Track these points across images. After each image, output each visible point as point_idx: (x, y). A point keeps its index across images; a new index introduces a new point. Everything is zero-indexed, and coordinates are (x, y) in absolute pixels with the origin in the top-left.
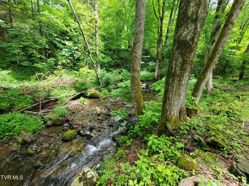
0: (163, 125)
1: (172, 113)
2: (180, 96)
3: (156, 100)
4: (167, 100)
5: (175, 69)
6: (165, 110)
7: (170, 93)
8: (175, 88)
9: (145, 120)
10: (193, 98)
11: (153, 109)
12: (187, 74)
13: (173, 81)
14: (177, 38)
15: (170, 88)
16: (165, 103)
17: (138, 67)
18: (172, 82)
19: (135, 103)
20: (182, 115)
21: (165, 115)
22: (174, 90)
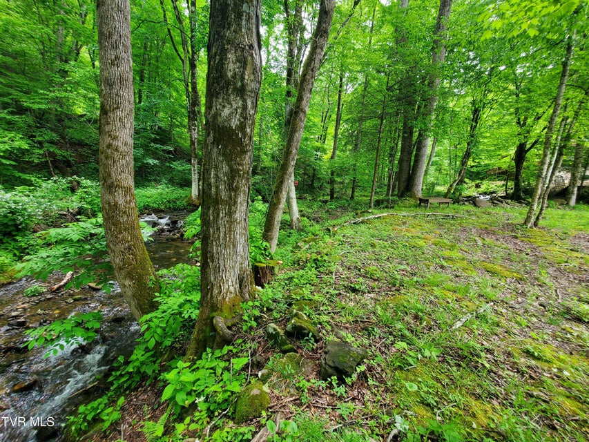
0: (206, 324)
1: (224, 288)
2: (235, 246)
4: (209, 260)
5: (217, 187)
6: (208, 285)
7: (214, 243)
8: (223, 230)
9: (161, 325)
10: (265, 244)
11: (183, 285)
12: (242, 199)
13: (215, 215)
14: (211, 120)
15: (211, 230)
16: (206, 268)
18: (214, 217)
20: (246, 286)
21: (209, 296)
22: (221, 235)
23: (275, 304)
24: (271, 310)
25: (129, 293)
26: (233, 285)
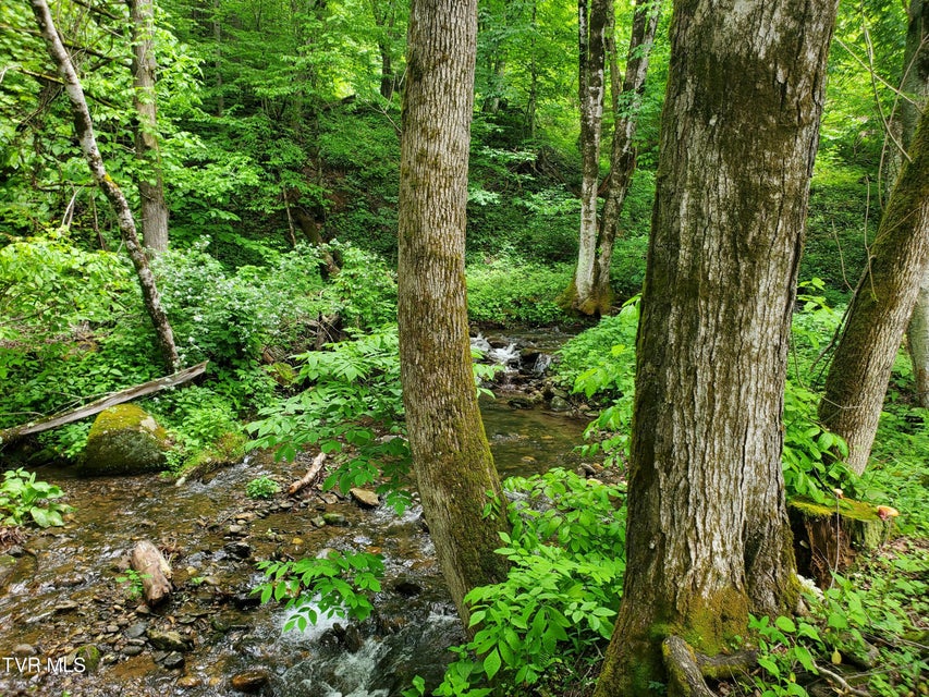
0: (638, 651)
1: (699, 555)
2: (739, 431)
4: (657, 465)
5: (696, 245)
6: (649, 538)
7: (676, 415)
8: (703, 377)
9: (515, 622)
10: (829, 439)
11: (566, 531)
12: (772, 281)
13: (684, 330)
14: (690, 44)
15: (670, 376)
16: (646, 487)
18: (680, 337)
19: (439, 496)
20: (766, 567)
21: (651, 572)
22: (700, 392)
23: (874, 650)
24: (861, 667)
25: (441, 525)
26: (724, 554)
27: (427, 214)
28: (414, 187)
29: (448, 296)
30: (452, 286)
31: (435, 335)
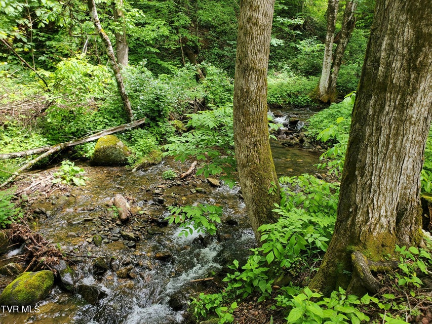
0: (339, 257)
1: (374, 216)
2: (400, 158)
3: (321, 174)
4: (357, 173)
5: (388, 65)
6: (350, 206)
7: (369, 149)
8: (385, 131)
11: (307, 202)
13: (377, 108)
15: (368, 130)
16: (350, 183)
17: (259, 56)
18: (375, 111)
19: (249, 183)
21: (349, 222)
22: (382, 139)
27: (251, 48)
28: (245, 35)
29: (258, 89)
30: (261, 84)
31: (251, 108)
